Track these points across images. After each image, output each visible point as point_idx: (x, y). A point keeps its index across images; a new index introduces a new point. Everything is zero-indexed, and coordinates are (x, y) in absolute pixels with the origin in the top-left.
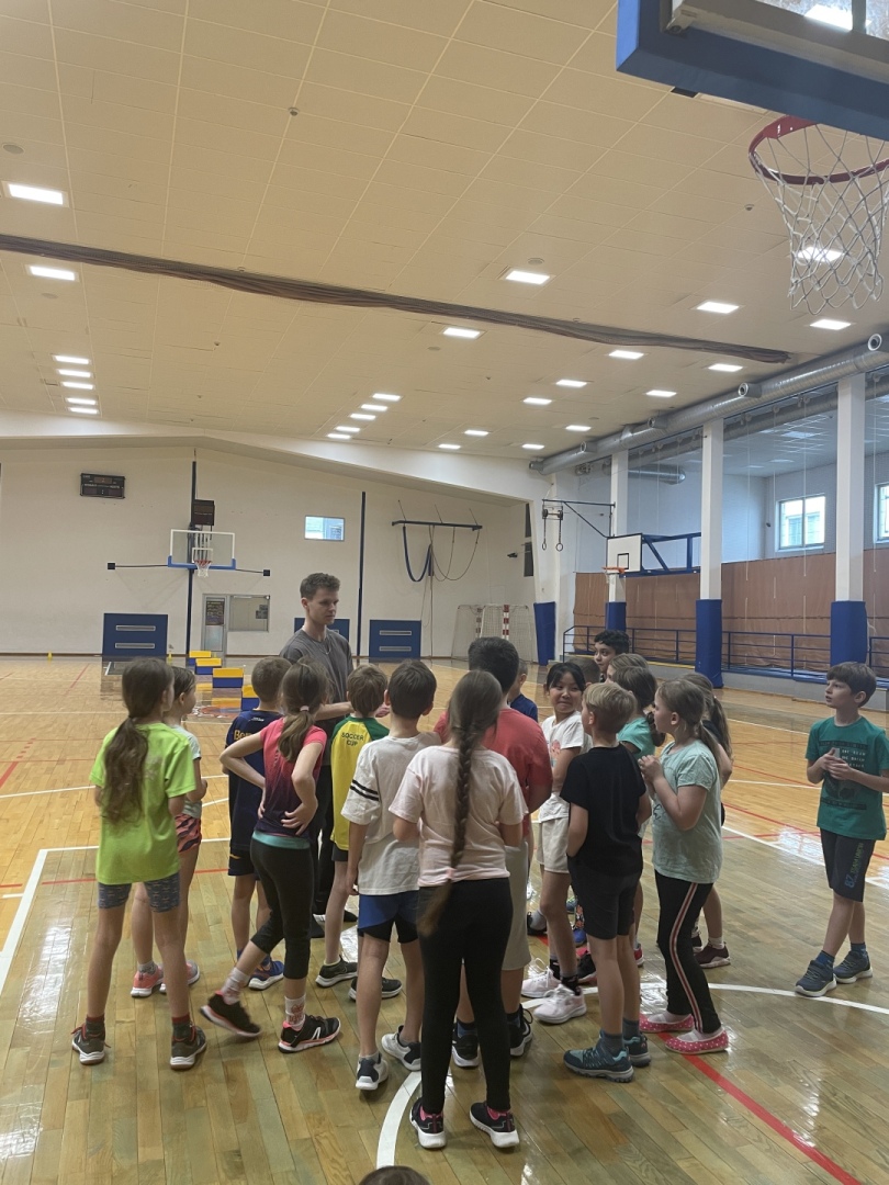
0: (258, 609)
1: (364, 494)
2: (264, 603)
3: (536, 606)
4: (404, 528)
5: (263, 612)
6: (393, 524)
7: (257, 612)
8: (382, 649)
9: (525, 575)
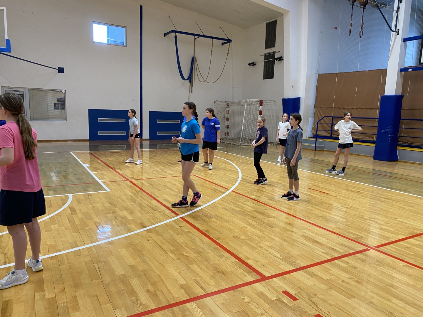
0: (56, 101)
1: (141, 7)
2: (61, 96)
3: (286, 102)
4: (176, 37)
5: (61, 104)
6: (165, 35)
7: (55, 104)
8: (159, 133)
9: (264, 78)
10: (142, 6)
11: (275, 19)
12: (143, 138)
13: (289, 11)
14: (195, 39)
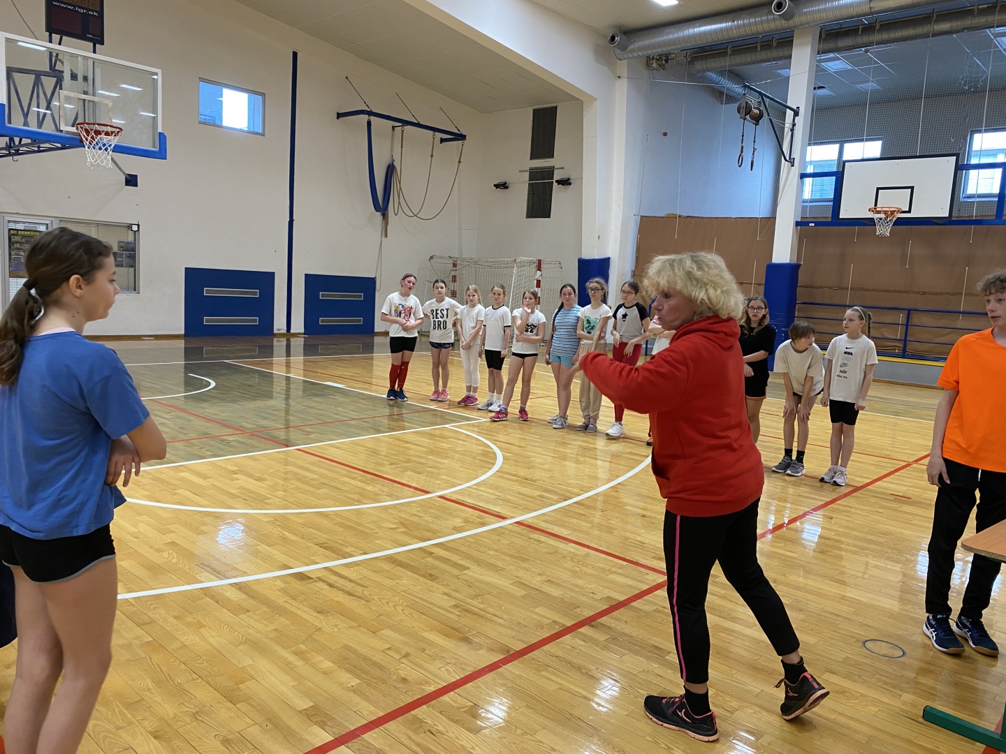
1: (295, 54)
2: (129, 238)
4: (369, 123)
5: (127, 255)
6: (339, 115)
8: (322, 321)
9: (528, 216)
10: (297, 53)
11: (554, 105)
12: (292, 331)
13: (596, 99)
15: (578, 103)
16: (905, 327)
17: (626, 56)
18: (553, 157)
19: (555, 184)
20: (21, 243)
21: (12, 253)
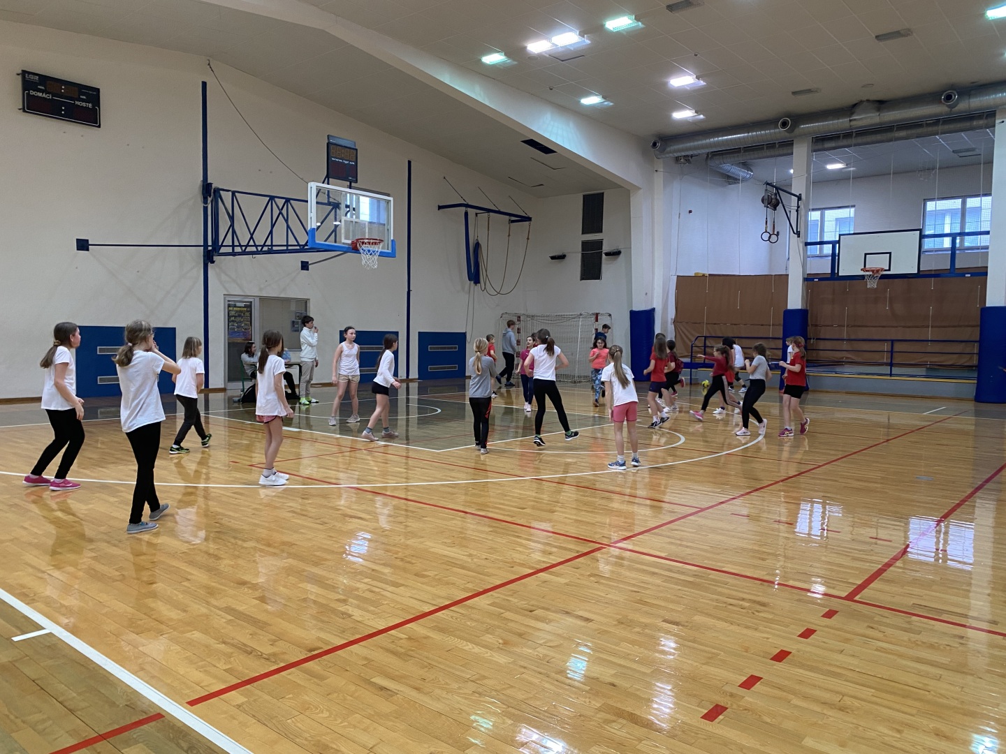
0: (294, 318)
1: (409, 162)
3: (634, 315)
4: (466, 214)
6: (440, 207)
7: (293, 322)
8: (430, 368)
9: (582, 279)
11: (602, 191)
12: (410, 377)
13: (641, 189)
14: (476, 214)
15: (625, 191)
16: (890, 354)
17: (663, 156)
18: (601, 232)
19: (604, 255)
20: (235, 317)
21: (230, 324)
